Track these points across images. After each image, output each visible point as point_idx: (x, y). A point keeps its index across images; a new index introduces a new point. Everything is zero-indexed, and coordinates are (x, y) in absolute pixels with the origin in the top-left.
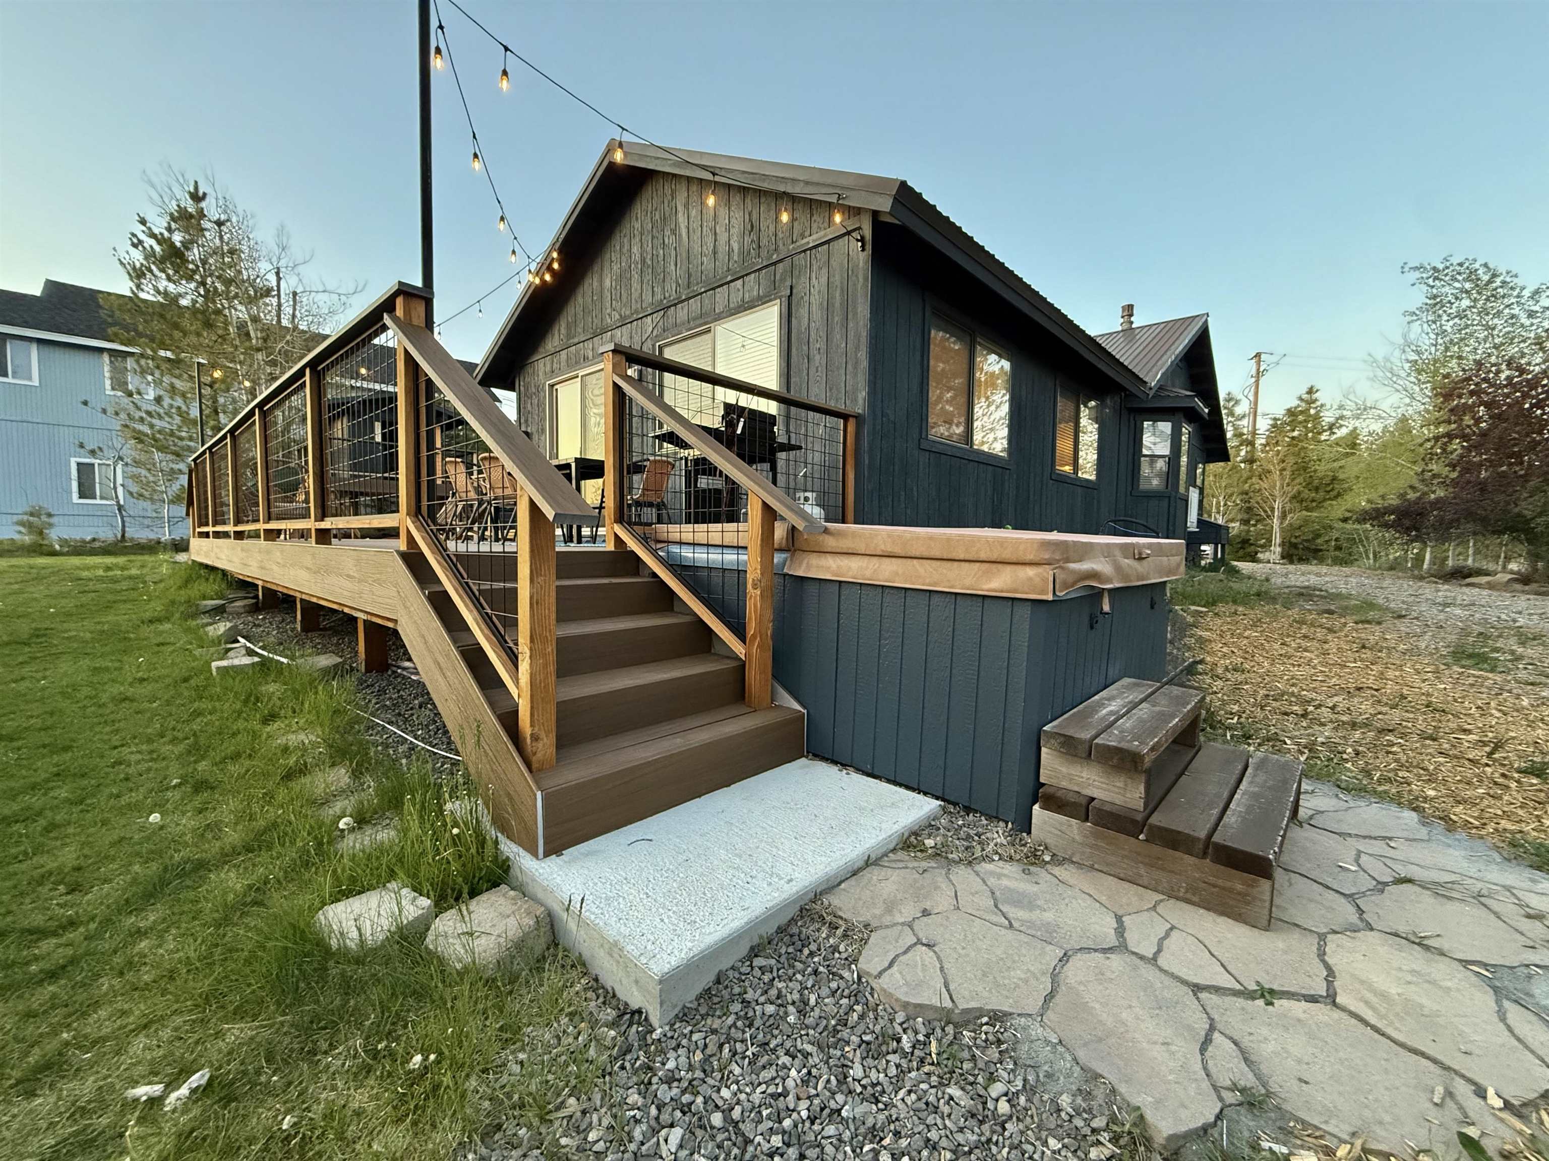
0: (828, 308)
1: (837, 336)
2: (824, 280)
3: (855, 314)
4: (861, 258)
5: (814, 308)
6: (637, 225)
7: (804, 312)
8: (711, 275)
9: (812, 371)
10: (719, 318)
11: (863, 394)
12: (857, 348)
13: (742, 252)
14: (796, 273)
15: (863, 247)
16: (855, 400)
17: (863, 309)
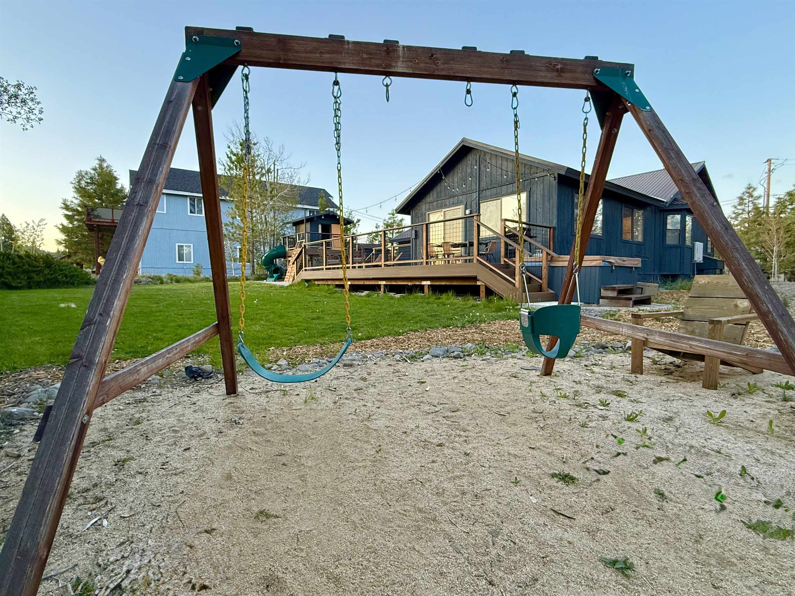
0: (543, 195)
1: (547, 204)
2: (542, 187)
3: (552, 198)
4: (555, 183)
5: (538, 195)
6: (469, 162)
7: (535, 196)
8: (500, 181)
9: (538, 213)
10: (504, 195)
11: (555, 221)
12: (553, 208)
13: (512, 176)
14: (532, 184)
15: (555, 180)
16: (552, 222)
17: (555, 197)
